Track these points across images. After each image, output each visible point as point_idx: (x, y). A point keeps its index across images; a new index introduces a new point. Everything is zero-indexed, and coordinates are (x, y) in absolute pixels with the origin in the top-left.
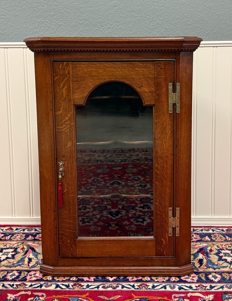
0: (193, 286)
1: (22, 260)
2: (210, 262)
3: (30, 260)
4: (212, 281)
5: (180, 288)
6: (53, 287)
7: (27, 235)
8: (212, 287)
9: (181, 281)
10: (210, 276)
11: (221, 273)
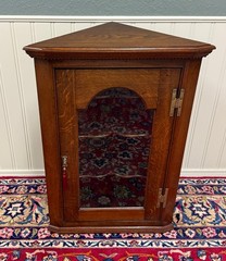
0: (174, 242)
1: (30, 215)
2: (185, 216)
3: (37, 215)
4: (188, 238)
5: (164, 245)
6: (61, 246)
7: (29, 188)
8: (189, 244)
9: (164, 238)
10: (186, 232)
11: (194, 229)
